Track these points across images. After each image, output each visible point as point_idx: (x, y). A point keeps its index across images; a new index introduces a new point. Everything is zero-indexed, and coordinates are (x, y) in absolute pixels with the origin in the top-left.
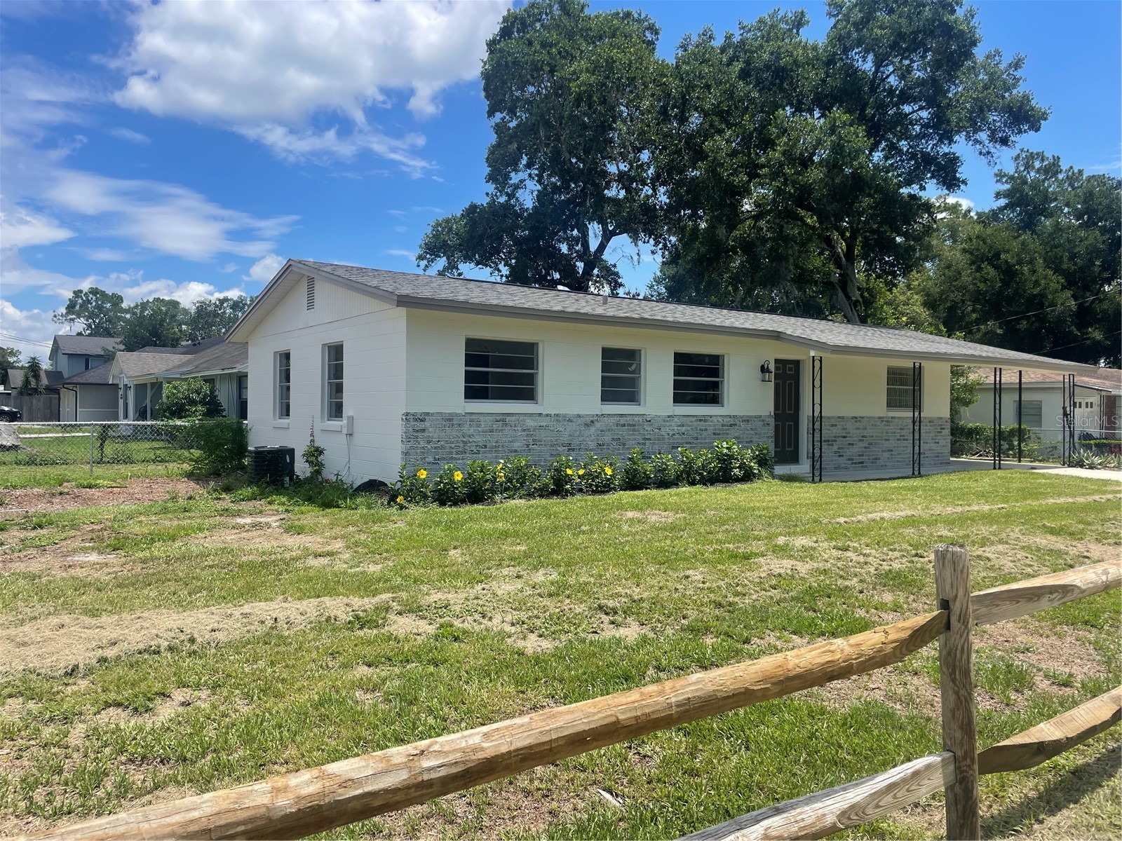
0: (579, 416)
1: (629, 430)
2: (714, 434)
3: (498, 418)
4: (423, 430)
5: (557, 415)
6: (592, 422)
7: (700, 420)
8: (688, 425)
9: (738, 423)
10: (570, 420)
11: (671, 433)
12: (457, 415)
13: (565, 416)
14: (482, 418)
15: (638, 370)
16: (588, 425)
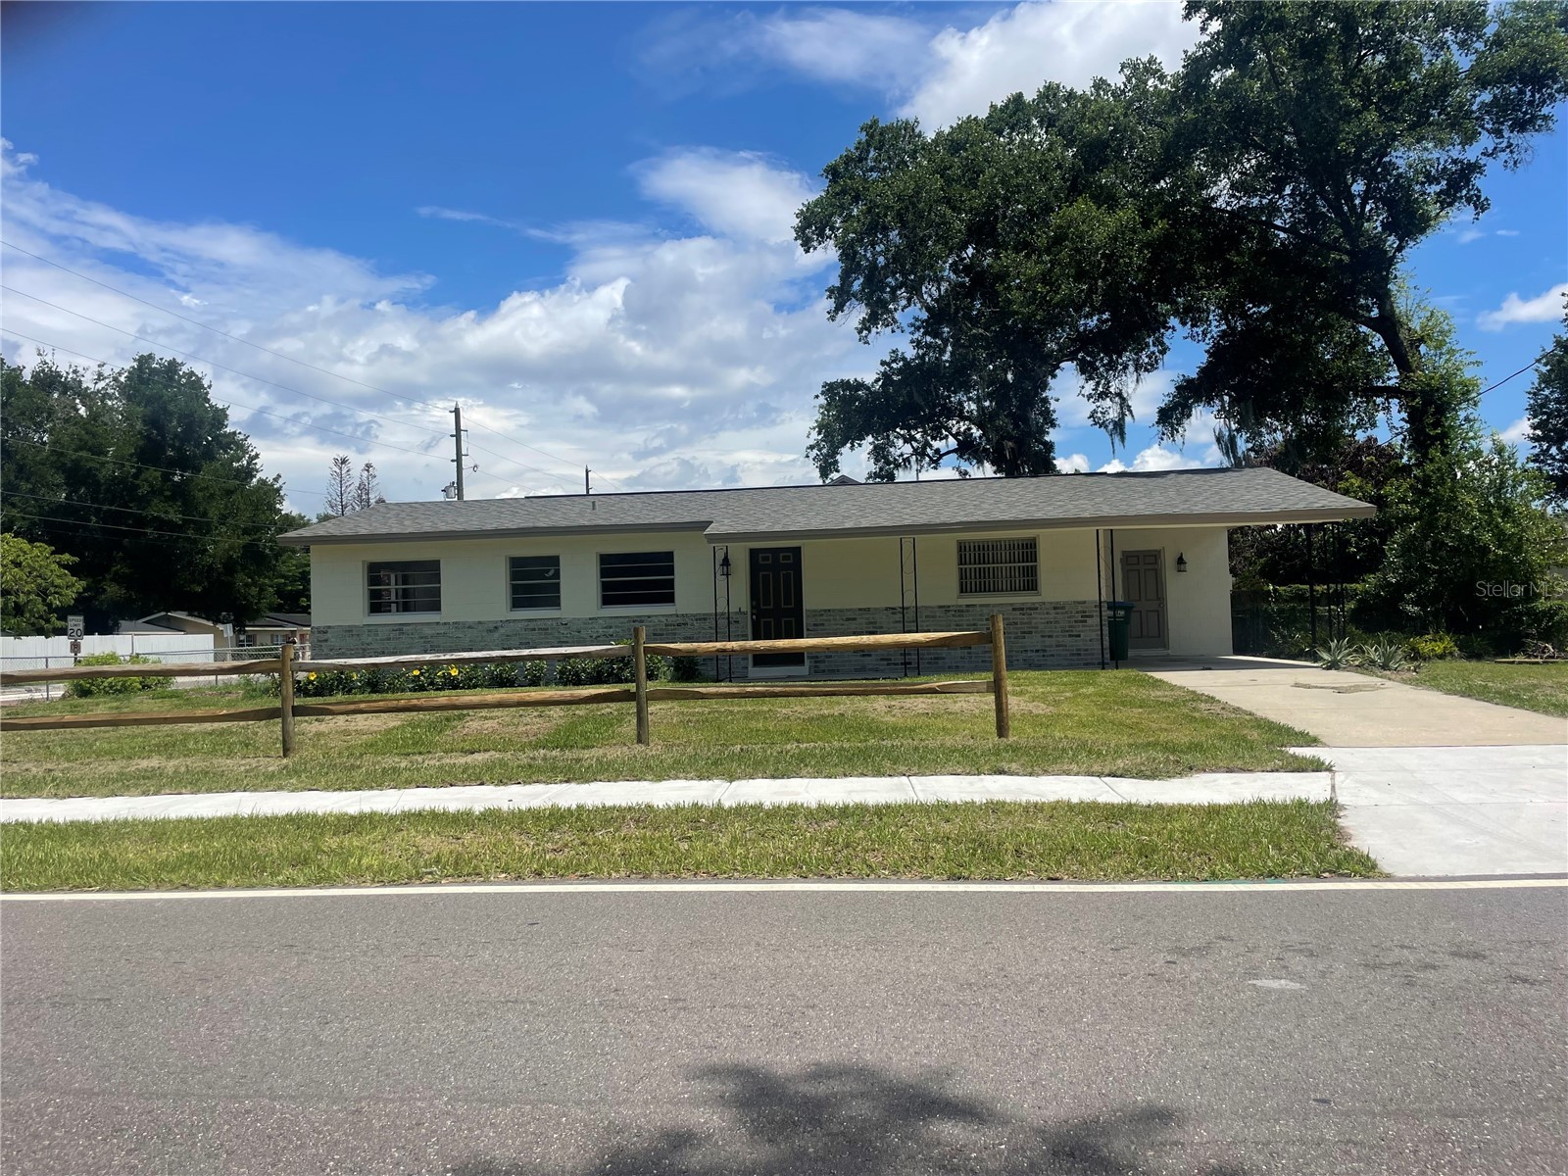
0: (480, 623)
1: (541, 634)
2: (655, 634)
3: (395, 628)
4: (326, 641)
5: (456, 623)
6: (496, 628)
7: (634, 621)
8: (616, 627)
9: (690, 622)
10: (469, 627)
11: (595, 635)
12: (356, 627)
13: (464, 623)
14: (380, 629)
15: (557, 575)
16: (490, 631)
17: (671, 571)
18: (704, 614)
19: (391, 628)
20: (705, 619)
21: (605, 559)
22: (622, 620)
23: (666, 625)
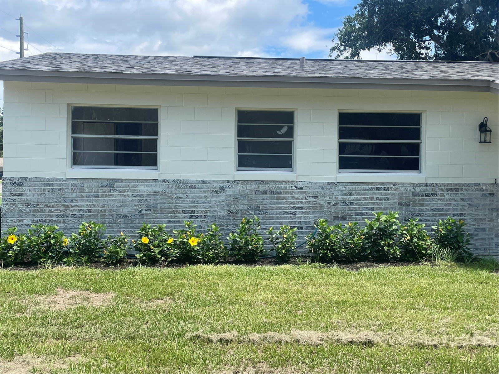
0: (204, 182)
1: (272, 198)
2: (400, 204)
3: (105, 184)
4: (21, 194)
6: (222, 188)
7: (378, 189)
9: (439, 192)
10: (192, 187)
11: (333, 202)
12: (57, 180)
13: (186, 182)
14: (86, 184)
15: (290, 133)
16: (216, 192)
17: (416, 134)
18: (456, 185)
19: (99, 183)
20: (457, 190)
21: (344, 118)
22: (364, 187)
23: (414, 195)
